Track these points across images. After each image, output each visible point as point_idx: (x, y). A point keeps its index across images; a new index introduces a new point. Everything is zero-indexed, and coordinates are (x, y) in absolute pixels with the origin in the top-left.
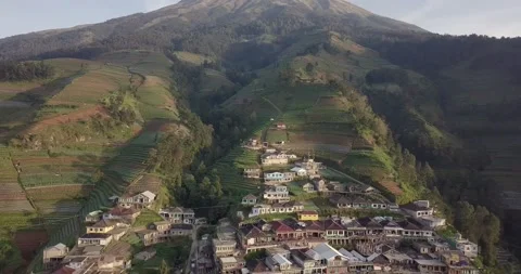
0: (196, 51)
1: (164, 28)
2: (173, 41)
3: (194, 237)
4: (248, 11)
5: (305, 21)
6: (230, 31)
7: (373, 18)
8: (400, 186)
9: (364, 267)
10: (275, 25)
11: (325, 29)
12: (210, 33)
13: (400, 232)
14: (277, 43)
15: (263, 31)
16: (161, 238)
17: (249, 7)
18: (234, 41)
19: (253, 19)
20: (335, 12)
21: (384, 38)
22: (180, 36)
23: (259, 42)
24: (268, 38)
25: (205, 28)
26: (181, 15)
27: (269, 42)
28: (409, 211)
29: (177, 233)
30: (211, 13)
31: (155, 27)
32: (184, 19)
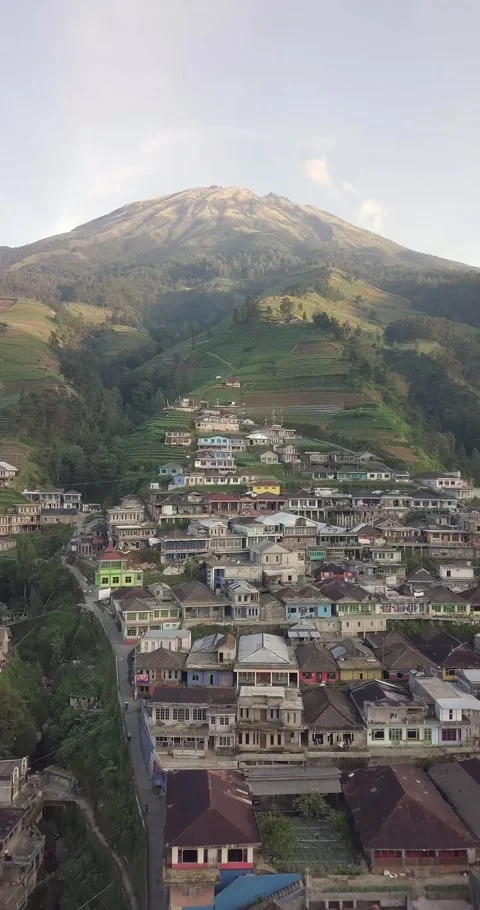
0: (100, 303)
1: (43, 268)
2: (60, 287)
3: (79, 525)
4: (191, 243)
5: (288, 256)
6: (159, 273)
7: (407, 255)
8: (416, 454)
9: (342, 539)
10: (236, 264)
11: (322, 264)
12: (126, 275)
13: (407, 503)
14: (240, 291)
15: (216, 273)
16: (25, 527)
17: (195, 236)
18: (165, 289)
19: (200, 255)
20: (341, 244)
21: (420, 280)
22: (73, 280)
23: (209, 290)
24: (225, 284)
25: (115, 269)
26: (74, 250)
27: (227, 290)
28: (425, 481)
29: (51, 520)
30: (126, 247)
31: (29, 268)
32: (81, 256)
